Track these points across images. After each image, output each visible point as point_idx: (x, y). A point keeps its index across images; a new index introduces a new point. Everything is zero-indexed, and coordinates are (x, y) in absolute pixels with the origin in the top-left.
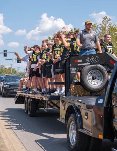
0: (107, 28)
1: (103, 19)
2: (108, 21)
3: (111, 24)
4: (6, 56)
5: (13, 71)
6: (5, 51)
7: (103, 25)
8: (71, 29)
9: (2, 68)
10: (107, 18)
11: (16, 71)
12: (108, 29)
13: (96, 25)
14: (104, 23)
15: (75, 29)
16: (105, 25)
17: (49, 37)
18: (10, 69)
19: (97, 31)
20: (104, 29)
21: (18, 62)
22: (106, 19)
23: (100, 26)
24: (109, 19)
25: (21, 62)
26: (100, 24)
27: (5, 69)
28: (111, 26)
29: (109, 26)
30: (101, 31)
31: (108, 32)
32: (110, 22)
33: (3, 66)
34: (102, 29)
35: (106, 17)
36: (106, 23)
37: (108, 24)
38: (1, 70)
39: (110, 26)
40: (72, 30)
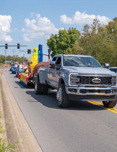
0: (96, 28)
1: (94, 20)
2: (97, 22)
4: (19, 48)
5: (25, 60)
6: (18, 44)
7: (94, 26)
8: (69, 28)
9: (17, 57)
10: (97, 20)
11: (27, 60)
12: (97, 28)
13: (88, 26)
14: (95, 24)
15: (72, 28)
16: (95, 25)
18: (22, 58)
19: (89, 30)
21: (28, 53)
22: (95, 20)
23: (91, 26)
25: (30, 53)
27: (19, 58)
30: (92, 30)
32: (99, 23)
33: (18, 56)
34: (92, 28)
37: (98, 25)
38: (16, 59)
39: (99, 26)
40: (70, 29)
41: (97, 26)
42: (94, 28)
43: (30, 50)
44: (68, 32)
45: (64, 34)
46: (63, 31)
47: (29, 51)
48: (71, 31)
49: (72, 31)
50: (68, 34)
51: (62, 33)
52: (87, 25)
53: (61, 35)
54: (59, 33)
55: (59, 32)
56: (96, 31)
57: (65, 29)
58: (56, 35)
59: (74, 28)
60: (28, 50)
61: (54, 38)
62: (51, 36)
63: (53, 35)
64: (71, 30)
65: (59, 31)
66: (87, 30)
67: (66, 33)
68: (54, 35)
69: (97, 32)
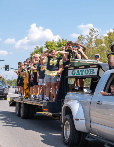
0: (93, 40)
1: (90, 30)
2: (94, 33)
3: (98, 36)
7: (90, 37)
8: (59, 39)
11: (3, 79)
12: (95, 40)
13: (83, 37)
14: (91, 34)
15: (62, 39)
16: (92, 36)
17: (37, 47)
19: (84, 42)
20: (90, 41)
21: (6, 70)
22: (92, 31)
24: (95, 31)
25: (8, 70)
26: (87, 36)
28: (98, 37)
29: (96, 38)
30: (87, 42)
31: (95, 43)
32: (96, 33)
34: (88, 40)
35: (93, 29)
36: (93, 35)
37: (95, 35)
40: (59, 41)
41: (94, 37)
42: (91, 40)
43: (9, 66)
44: (57, 44)
45: (52, 47)
46: (51, 42)
47: (7, 68)
48: (60, 43)
49: (62, 44)
50: (57, 47)
51: (49, 46)
52: (81, 36)
53: (49, 47)
54: (45, 46)
55: (46, 44)
56: (93, 43)
57: (53, 40)
58: (42, 47)
59: (65, 40)
60: (5, 66)
61: (39, 52)
62: (35, 49)
63: (38, 47)
64: (61, 41)
65: (46, 42)
66: (82, 42)
67: (55, 46)
68: (40, 48)
69: (93, 45)
